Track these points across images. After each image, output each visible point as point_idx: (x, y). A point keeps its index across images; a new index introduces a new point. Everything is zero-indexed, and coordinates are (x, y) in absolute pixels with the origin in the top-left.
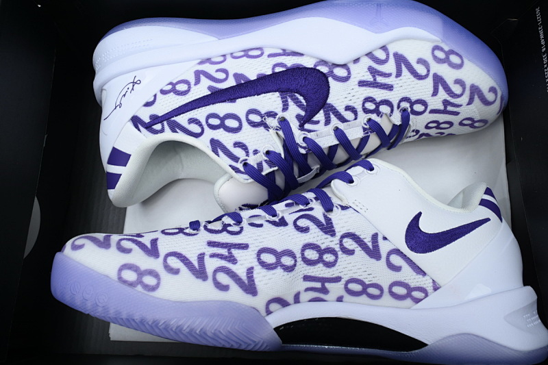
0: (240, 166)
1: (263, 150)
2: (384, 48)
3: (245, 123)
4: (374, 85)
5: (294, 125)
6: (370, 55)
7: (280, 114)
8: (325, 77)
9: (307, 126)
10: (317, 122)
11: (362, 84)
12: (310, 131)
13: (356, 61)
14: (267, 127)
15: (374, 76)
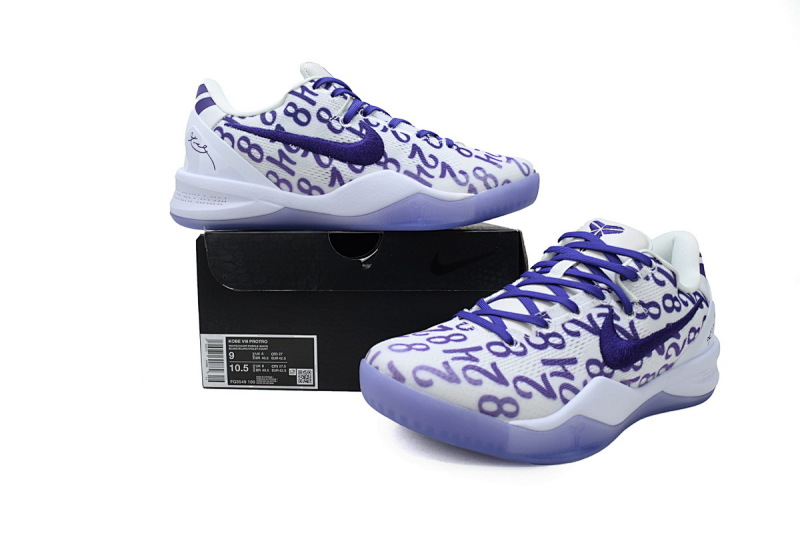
0: (654, 264)
1: (641, 282)
2: (565, 401)
3: (661, 304)
4: (562, 362)
5: (618, 310)
6: (576, 391)
7: (633, 318)
8: (607, 362)
9: (606, 311)
10: (599, 315)
11: (573, 361)
12: (602, 306)
13: (585, 383)
14: (641, 303)
15: (566, 371)
